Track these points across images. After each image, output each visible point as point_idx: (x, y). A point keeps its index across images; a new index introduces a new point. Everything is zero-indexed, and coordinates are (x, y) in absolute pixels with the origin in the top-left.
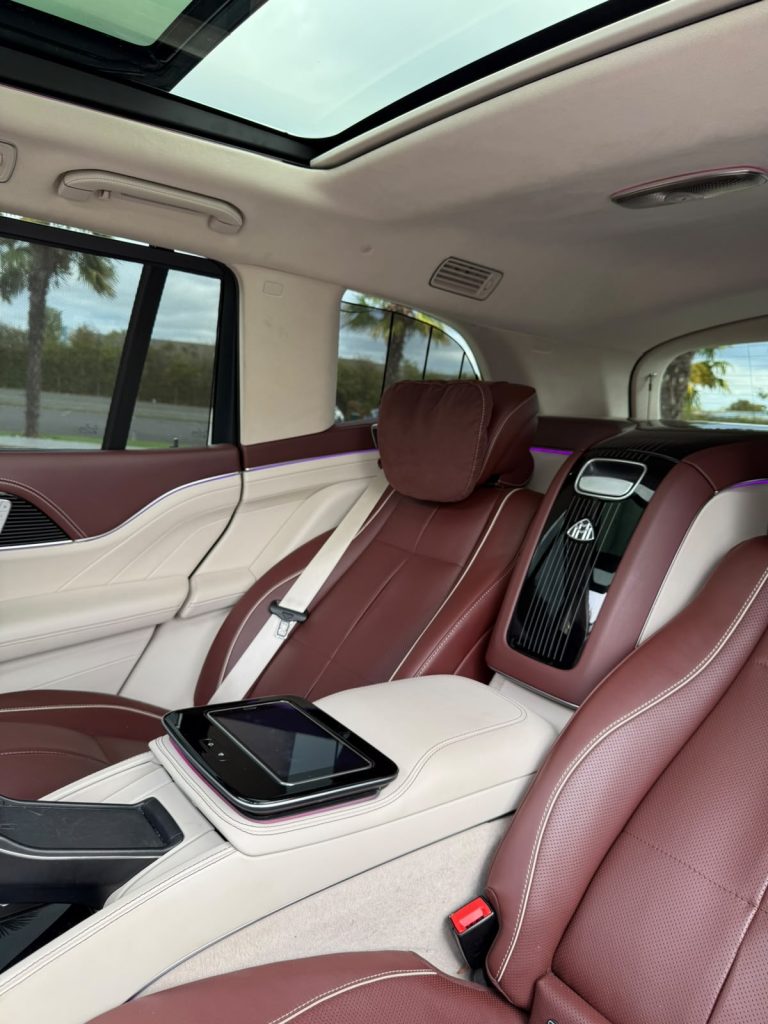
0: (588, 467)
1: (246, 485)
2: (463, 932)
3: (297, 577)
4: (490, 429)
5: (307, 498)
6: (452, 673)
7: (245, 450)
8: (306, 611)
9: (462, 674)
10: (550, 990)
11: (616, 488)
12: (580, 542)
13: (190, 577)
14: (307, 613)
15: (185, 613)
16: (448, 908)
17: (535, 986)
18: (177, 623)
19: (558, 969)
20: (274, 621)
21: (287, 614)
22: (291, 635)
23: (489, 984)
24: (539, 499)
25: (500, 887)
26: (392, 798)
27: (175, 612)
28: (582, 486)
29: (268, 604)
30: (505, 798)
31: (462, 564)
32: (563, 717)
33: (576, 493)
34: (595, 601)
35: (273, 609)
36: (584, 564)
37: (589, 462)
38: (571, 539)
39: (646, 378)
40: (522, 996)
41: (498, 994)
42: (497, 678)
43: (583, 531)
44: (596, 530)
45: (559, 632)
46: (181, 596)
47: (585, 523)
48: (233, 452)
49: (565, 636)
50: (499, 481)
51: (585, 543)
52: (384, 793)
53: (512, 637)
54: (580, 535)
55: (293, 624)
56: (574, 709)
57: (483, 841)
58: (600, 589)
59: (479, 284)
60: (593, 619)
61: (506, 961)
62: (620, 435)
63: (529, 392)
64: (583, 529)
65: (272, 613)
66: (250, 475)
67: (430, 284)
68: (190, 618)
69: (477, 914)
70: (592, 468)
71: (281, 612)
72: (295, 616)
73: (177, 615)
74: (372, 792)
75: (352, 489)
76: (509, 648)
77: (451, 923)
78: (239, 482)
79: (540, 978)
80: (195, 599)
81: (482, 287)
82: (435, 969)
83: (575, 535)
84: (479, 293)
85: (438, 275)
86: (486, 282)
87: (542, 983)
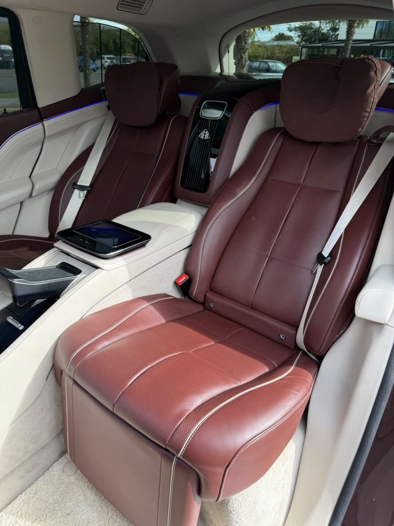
0: (204, 105)
1: (46, 128)
2: (180, 285)
3: (83, 169)
4: (160, 89)
5: (76, 130)
6: (161, 202)
7: (41, 110)
8: (90, 185)
9: (165, 201)
10: (210, 295)
11: (216, 114)
12: (204, 140)
13: (30, 177)
14: (91, 186)
15: (34, 194)
16: (174, 279)
17: (205, 296)
18: (31, 199)
19: (212, 289)
20: (76, 192)
21: (82, 188)
22: (86, 197)
23: (190, 298)
24: (186, 120)
25: (191, 269)
26: (150, 246)
27: (29, 195)
28: (203, 115)
29: (72, 184)
30: (188, 241)
31: (157, 155)
32: (204, 211)
33: (201, 118)
34: (213, 161)
35: (75, 187)
36: (207, 147)
37: (205, 102)
38: (201, 139)
39: (226, 47)
40: (201, 299)
41: (193, 300)
42: (179, 201)
43: (205, 135)
44: (210, 134)
45: (200, 178)
46: (30, 187)
47: (206, 131)
48: (36, 112)
49: (202, 179)
50: (167, 113)
51: (206, 140)
52: (148, 245)
53: (183, 182)
54: (204, 137)
55: (85, 192)
56: (208, 207)
57: (182, 256)
58: (214, 156)
59: (141, 6)
60: (212, 170)
61: (195, 290)
62: (216, 86)
63: (174, 67)
64: (205, 134)
65: (74, 188)
66: (47, 123)
67: (117, 9)
68: (36, 196)
69: (184, 278)
70: (206, 105)
71: (79, 187)
72: (86, 188)
73: (31, 196)
74: (143, 246)
75: (97, 123)
76: (181, 188)
77: (176, 283)
78: (42, 127)
79: (207, 292)
80: (37, 187)
81: (143, 8)
82: (172, 297)
83: (202, 137)
84: (142, 11)
85: (121, 4)
86: (145, 5)
87: (207, 294)
